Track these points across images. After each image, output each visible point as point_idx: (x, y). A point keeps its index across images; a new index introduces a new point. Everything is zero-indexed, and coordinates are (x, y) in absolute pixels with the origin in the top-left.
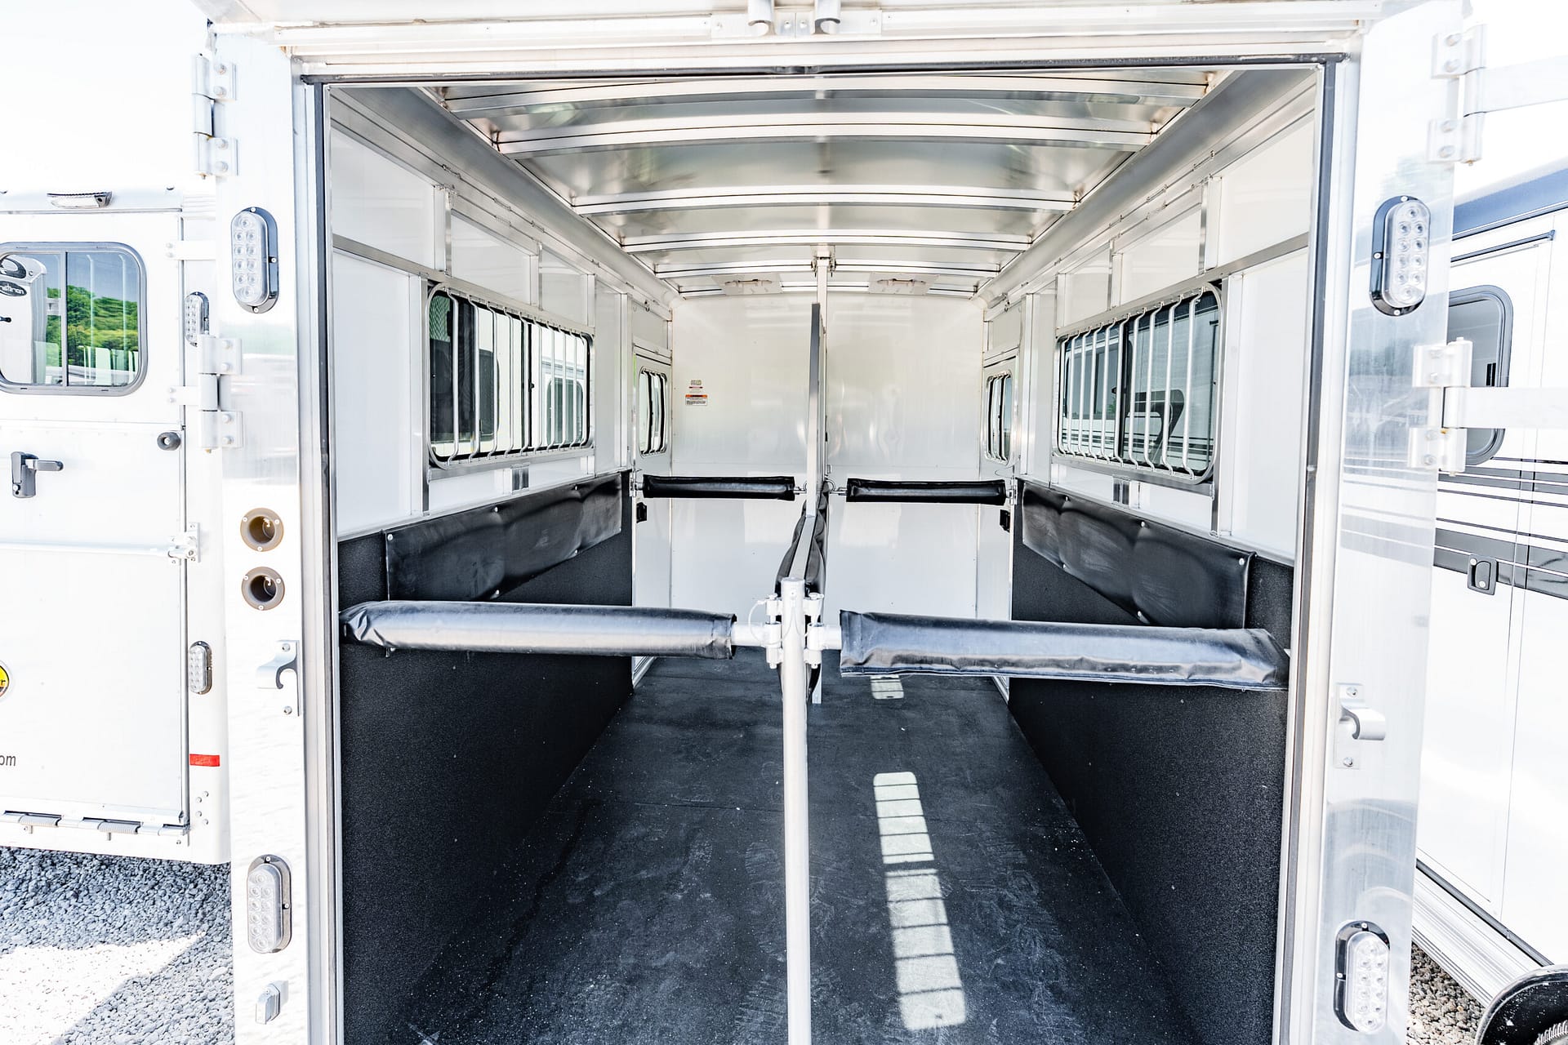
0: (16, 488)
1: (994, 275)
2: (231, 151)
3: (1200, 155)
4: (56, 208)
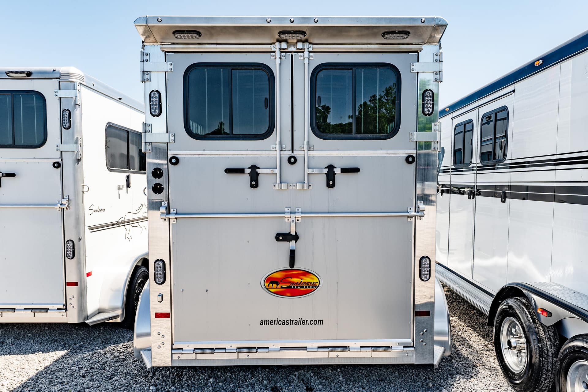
2: (149, 75)
4: (8, 77)
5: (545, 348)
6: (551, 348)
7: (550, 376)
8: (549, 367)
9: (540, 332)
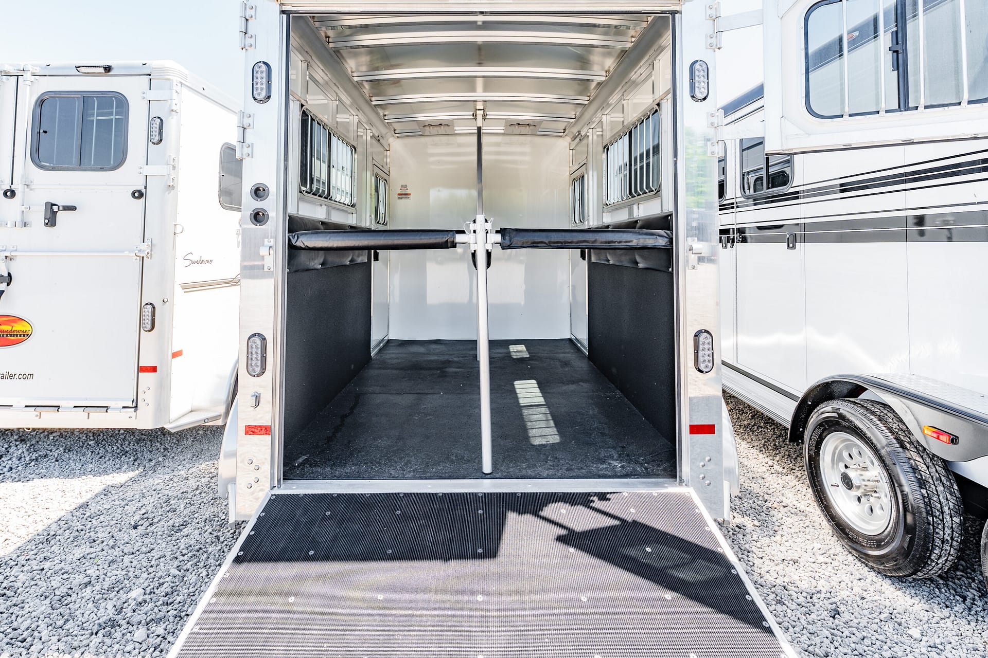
0: (47, 221)
1: (573, 120)
2: (253, 39)
3: (651, 52)
4: (78, 73)
5: (935, 499)
6: (945, 498)
7: (948, 552)
8: (947, 535)
9: (920, 468)
